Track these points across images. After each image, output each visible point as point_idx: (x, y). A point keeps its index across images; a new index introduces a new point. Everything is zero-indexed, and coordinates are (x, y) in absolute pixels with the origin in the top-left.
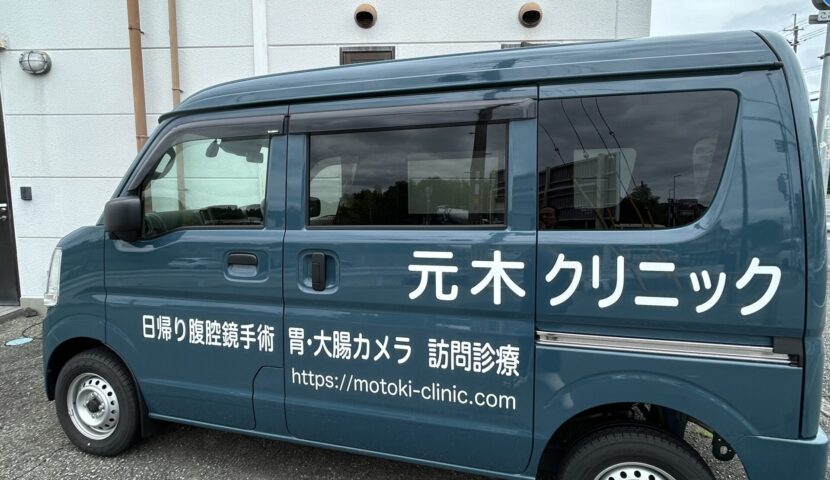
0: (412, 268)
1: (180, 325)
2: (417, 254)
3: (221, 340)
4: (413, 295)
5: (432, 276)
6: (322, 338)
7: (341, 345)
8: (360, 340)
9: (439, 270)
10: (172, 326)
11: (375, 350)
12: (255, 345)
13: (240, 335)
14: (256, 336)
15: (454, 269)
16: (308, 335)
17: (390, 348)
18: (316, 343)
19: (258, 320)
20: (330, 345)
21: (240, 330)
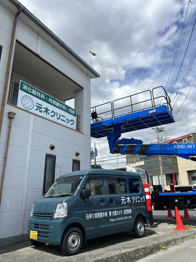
0: (122, 200)
1: (93, 215)
2: (122, 198)
3: (100, 216)
4: (122, 204)
5: (123, 200)
6: (113, 212)
7: (115, 213)
8: (117, 212)
9: (124, 199)
10: (92, 215)
11: (119, 213)
12: (105, 216)
13: (103, 215)
14: (105, 214)
15: (125, 199)
16: (112, 212)
17: (120, 212)
18: (112, 213)
19: (105, 211)
20: (114, 213)
21: (103, 213)
